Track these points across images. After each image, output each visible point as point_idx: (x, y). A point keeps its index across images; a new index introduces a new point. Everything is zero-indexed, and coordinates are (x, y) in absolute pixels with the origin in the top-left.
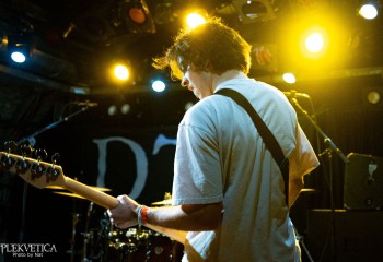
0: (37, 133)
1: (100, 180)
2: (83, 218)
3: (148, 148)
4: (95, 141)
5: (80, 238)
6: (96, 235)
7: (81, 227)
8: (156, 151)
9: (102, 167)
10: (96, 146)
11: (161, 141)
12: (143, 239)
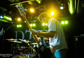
0: (5, 30)
1: (16, 38)
2: (13, 45)
3: (24, 32)
4: (15, 31)
5: (13, 49)
6: (16, 48)
7: (13, 46)
8: (26, 33)
9: (16, 36)
10: (15, 32)
11: (27, 31)
12: (24, 48)
